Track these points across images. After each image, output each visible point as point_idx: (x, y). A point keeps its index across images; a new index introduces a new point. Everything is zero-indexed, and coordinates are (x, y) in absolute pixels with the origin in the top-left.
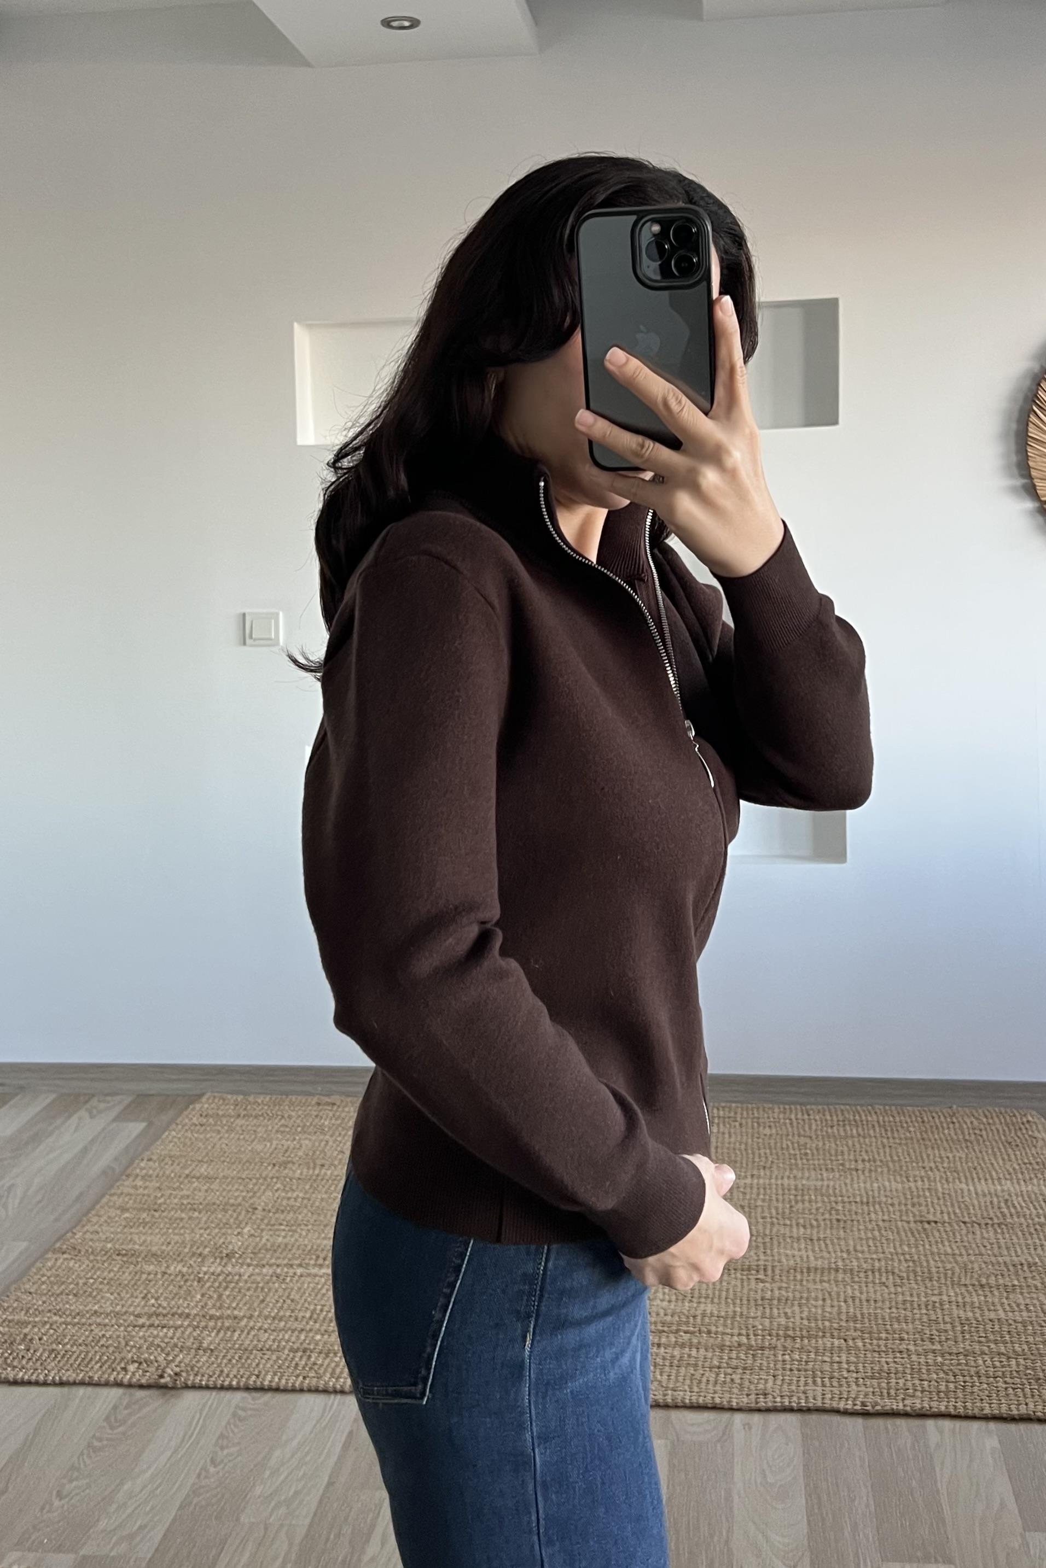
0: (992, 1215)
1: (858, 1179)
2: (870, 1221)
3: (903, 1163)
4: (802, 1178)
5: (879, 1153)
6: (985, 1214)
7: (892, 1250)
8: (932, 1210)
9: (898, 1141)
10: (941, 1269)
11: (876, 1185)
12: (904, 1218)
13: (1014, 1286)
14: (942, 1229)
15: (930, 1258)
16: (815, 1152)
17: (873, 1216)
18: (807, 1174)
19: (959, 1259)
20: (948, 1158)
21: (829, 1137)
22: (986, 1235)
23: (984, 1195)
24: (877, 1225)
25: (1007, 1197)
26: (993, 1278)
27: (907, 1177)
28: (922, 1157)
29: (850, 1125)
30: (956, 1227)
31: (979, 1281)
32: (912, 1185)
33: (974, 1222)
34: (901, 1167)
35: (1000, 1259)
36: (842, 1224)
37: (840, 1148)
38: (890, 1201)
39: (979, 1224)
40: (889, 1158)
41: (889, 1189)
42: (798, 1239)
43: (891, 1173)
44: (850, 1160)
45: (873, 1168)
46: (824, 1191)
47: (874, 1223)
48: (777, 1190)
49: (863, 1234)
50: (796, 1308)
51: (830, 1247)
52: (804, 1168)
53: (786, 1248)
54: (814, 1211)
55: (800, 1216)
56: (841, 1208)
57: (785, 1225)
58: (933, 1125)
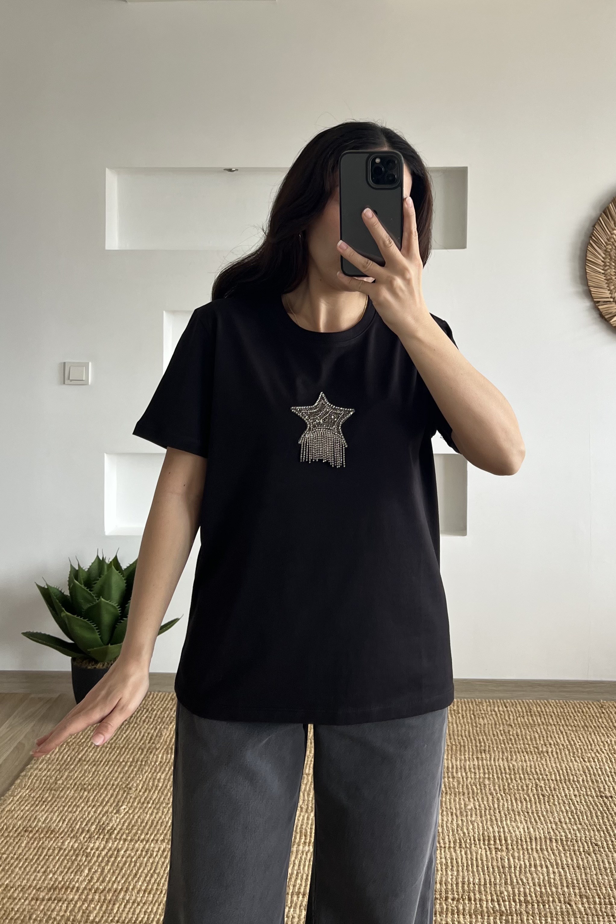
1: (550, 761)
2: (566, 796)
3: (578, 747)
4: (511, 760)
9: (570, 729)
11: (563, 765)
12: (589, 793)
16: (516, 738)
17: (567, 792)
18: (514, 757)
20: (607, 742)
21: (523, 725)
24: (571, 799)
27: (582, 758)
28: (589, 741)
29: (535, 715)
32: (588, 764)
34: (577, 750)
36: (546, 799)
37: (533, 735)
38: (575, 780)
40: (568, 743)
41: (573, 769)
42: (519, 812)
43: (572, 755)
44: (542, 745)
45: (558, 751)
46: (529, 771)
47: (568, 797)
48: (497, 771)
49: (563, 808)
50: (528, 875)
51: (542, 818)
52: (511, 752)
53: (511, 821)
54: (525, 788)
55: (516, 791)
56: (543, 785)
57: (507, 800)
58: (590, 714)
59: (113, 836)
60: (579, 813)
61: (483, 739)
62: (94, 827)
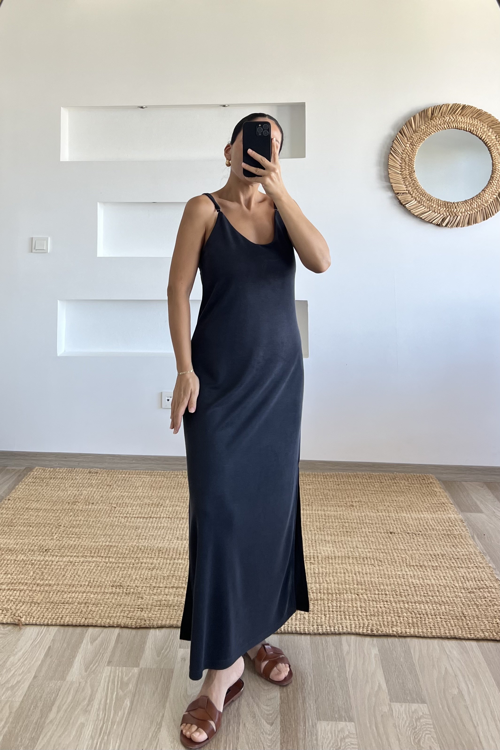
0: (421, 530)
1: (354, 511)
3: (375, 503)
4: (327, 511)
5: (363, 498)
6: (417, 530)
7: (375, 547)
8: (391, 527)
9: (371, 492)
10: (400, 558)
11: (363, 514)
12: (379, 531)
13: (437, 566)
14: (397, 536)
15: (394, 551)
16: (332, 497)
17: (364, 530)
18: (329, 509)
19: (408, 552)
20: (396, 501)
21: (338, 490)
22: (419, 540)
23: (416, 520)
24: (366, 534)
25: (427, 520)
26: (425, 562)
28: (383, 500)
29: (347, 484)
30: (405, 536)
31: (419, 563)
32: (381, 514)
33: (413, 533)
34: (374, 505)
35: (427, 552)
36: (349, 534)
37: (344, 496)
38: (370, 522)
39: (415, 534)
40: (367, 501)
41: (369, 516)
42: (329, 542)
43: (370, 508)
44: (349, 501)
45: (361, 505)
46: (338, 517)
47: (364, 533)
48: (316, 517)
49: (360, 540)
50: (331, 578)
51: (345, 546)
52: (328, 506)
53: (323, 547)
54: (335, 527)
55: (328, 530)
56: (347, 526)
57: (321, 534)
58: (386, 484)
59: (49, 553)
60: (371, 543)
61: (308, 498)
62: (37, 548)
